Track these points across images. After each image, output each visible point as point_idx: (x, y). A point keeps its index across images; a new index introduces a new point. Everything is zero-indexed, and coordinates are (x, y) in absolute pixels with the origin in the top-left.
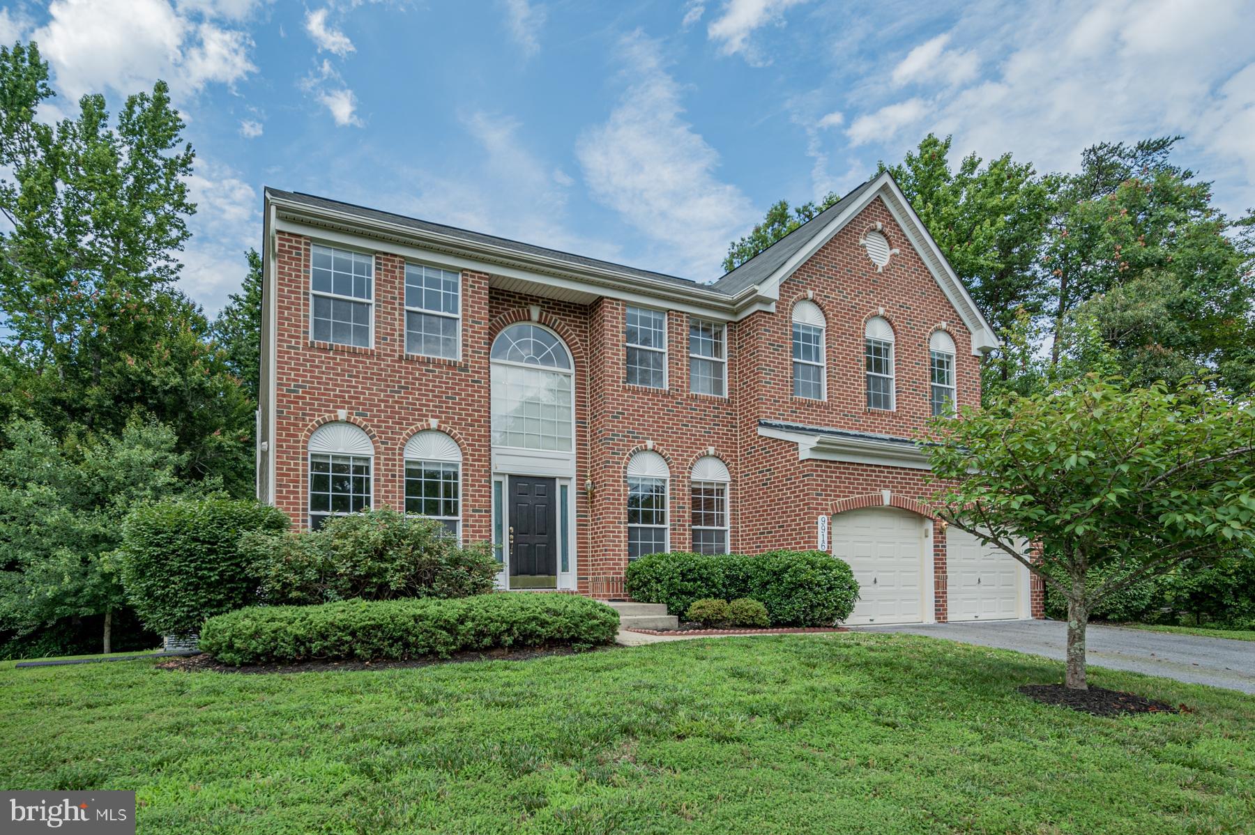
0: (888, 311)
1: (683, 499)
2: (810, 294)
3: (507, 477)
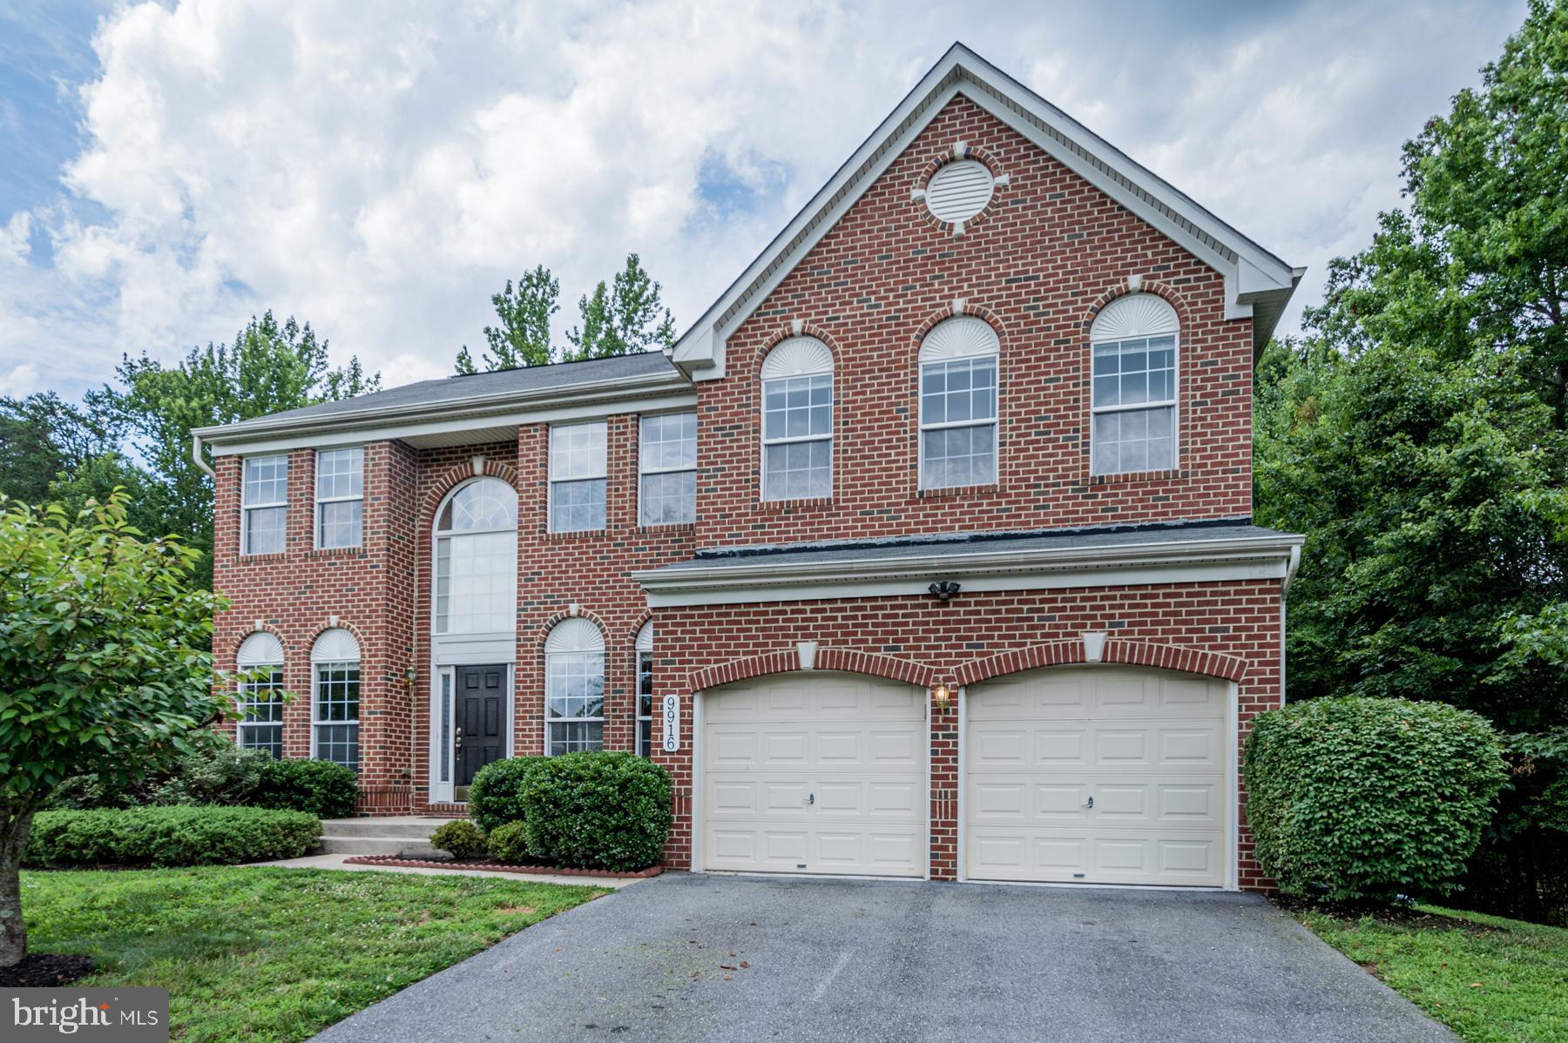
0: (976, 301)
1: (621, 679)
2: (796, 325)
3: (453, 669)
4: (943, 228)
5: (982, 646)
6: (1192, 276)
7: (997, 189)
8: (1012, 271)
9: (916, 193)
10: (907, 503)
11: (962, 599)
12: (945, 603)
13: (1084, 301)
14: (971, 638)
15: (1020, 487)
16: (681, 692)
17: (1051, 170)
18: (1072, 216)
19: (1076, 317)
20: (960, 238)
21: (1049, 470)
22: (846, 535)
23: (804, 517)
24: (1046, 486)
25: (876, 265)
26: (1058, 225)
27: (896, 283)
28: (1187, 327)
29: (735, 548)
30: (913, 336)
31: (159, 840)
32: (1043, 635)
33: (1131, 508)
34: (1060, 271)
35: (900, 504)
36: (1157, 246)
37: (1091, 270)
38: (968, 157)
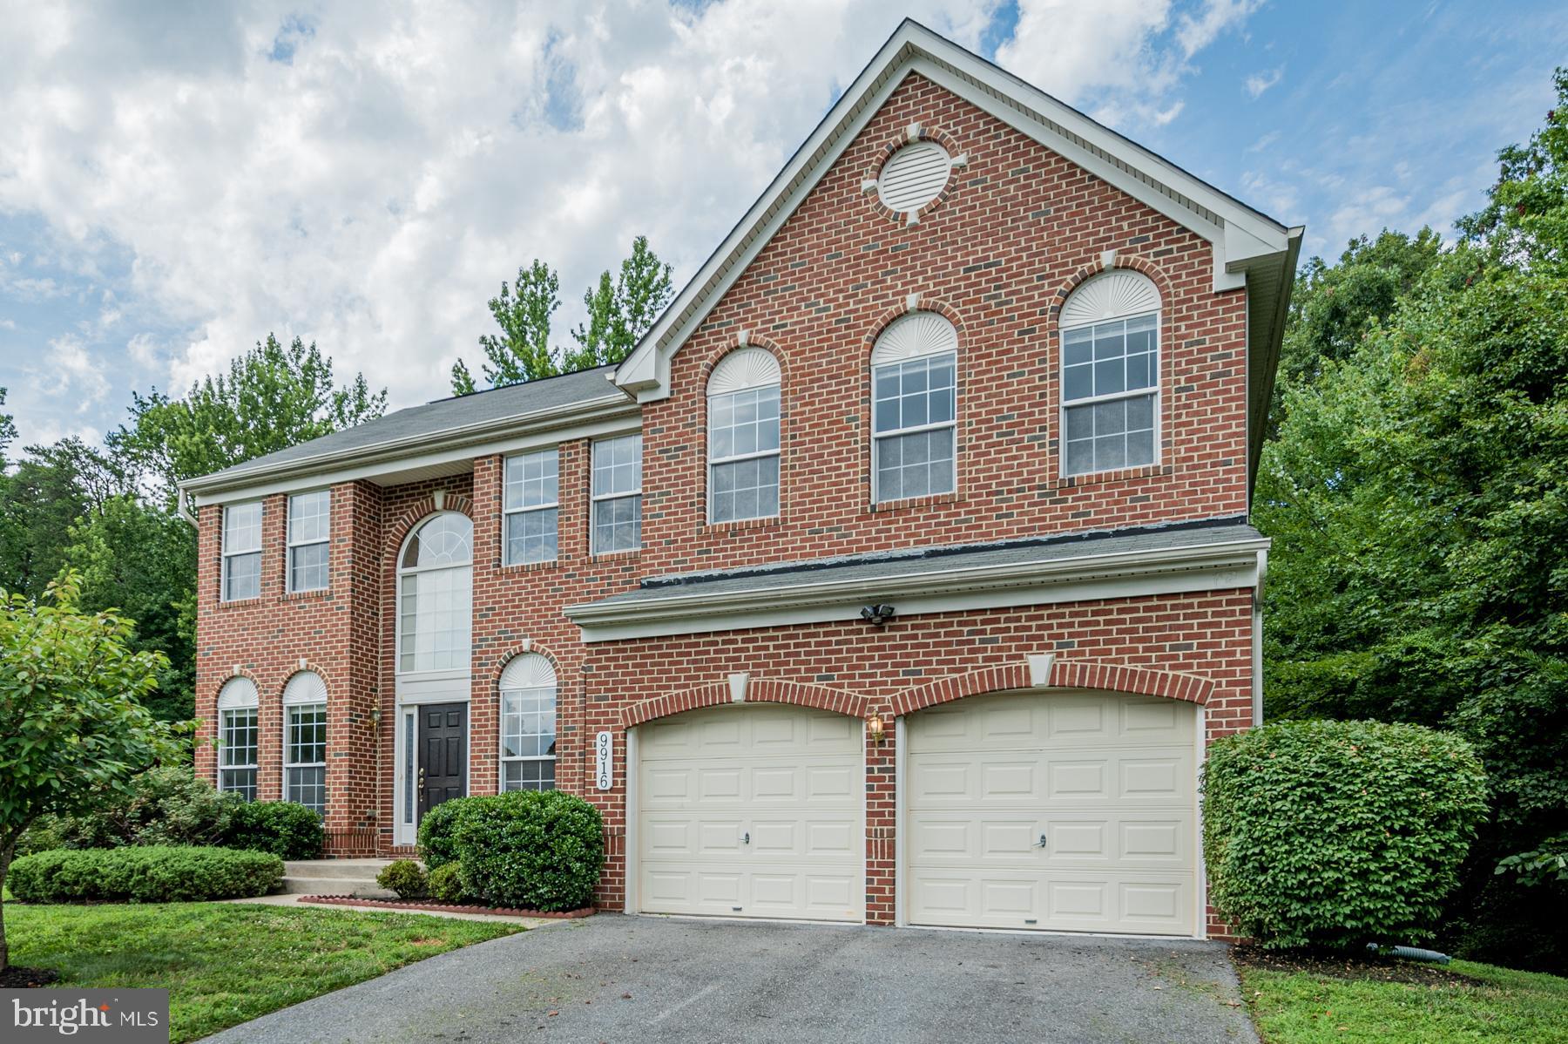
0: (932, 294)
1: (573, 716)
2: (742, 336)
3: (416, 709)
4: (895, 219)
5: (919, 672)
6: (1174, 246)
7: (954, 171)
8: (971, 258)
9: (866, 184)
10: (858, 519)
11: (898, 623)
12: (880, 628)
13: (1051, 284)
14: (908, 664)
15: (980, 495)
16: (615, 729)
17: (1013, 143)
18: (1037, 192)
19: (1043, 303)
20: (915, 227)
21: (1012, 475)
22: (795, 556)
23: (751, 539)
24: (1010, 492)
25: (825, 266)
26: (1021, 204)
27: (846, 283)
28: (1169, 304)
29: (680, 575)
30: (863, 338)
31: (136, 877)
32: (986, 659)
33: (1106, 511)
34: (1024, 254)
35: (850, 520)
36: (1133, 216)
37: (1059, 249)
38: (922, 139)
